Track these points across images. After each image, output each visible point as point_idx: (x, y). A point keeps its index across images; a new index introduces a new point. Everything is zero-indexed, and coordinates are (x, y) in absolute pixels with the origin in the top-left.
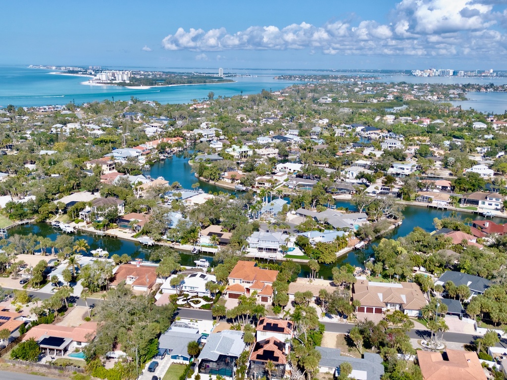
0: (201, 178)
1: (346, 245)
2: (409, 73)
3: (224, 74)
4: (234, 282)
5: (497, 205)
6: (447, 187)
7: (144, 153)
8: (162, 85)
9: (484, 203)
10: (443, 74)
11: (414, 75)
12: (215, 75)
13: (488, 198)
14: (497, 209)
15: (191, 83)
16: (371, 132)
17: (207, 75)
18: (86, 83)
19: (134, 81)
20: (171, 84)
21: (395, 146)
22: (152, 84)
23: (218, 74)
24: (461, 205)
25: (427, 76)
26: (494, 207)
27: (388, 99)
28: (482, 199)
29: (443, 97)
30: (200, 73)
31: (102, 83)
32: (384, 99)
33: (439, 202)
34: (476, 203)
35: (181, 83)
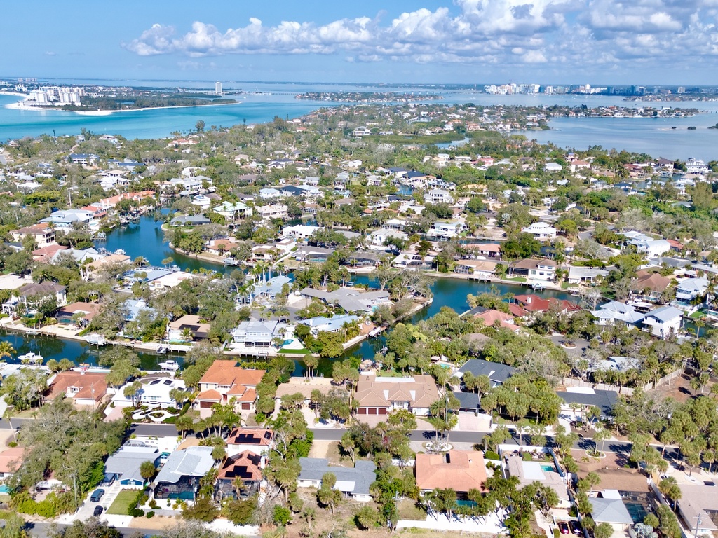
0: (178, 250)
1: (358, 332)
2: (481, 88)
3: (223, 90)
4: (207, 387)
5: (550, 275)
6: (496, 253)
7: (97, 215)
8: (130, 108)
9: (534, 272)
10: (526, 91)
11: (488, 93)
12: (210, 93)
13: (539, 267)
14: (549, 280)
15: (173, 105)
16: (414, 179)
17: (198, 92)
18: (14, 106)
19: (88, 103)
20: (144, 107)
21: (441, 198)
22: (114, 108)
23: (214, 90)
24: (508, 276)
25: (504, 93)
26: (546, 277)
27: (446, 129)
28: (532, 267)
29: (518, 126)
30: (188, 89)
31: (38, 106)
32: (440, 129)
33: (482, 273)
34: (525, 272)
35: (158, 106)
